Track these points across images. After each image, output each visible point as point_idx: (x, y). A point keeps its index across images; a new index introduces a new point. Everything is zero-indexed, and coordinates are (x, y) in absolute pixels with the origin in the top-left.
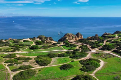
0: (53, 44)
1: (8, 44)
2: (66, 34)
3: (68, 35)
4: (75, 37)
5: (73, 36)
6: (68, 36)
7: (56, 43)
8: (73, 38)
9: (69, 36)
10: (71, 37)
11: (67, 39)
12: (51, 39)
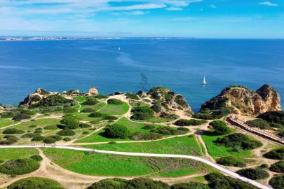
0: (176, 124)
1: (72, 105)
2: (228, 89)
3: (233, 91)
4: (255, 99)
5: (248, 95)
6: (232, 94)
7: (189, 118)
8: (246, 101)
9: (235, 94)
10: (242, 99)
11: (229, 103)
12: (180, 99)
